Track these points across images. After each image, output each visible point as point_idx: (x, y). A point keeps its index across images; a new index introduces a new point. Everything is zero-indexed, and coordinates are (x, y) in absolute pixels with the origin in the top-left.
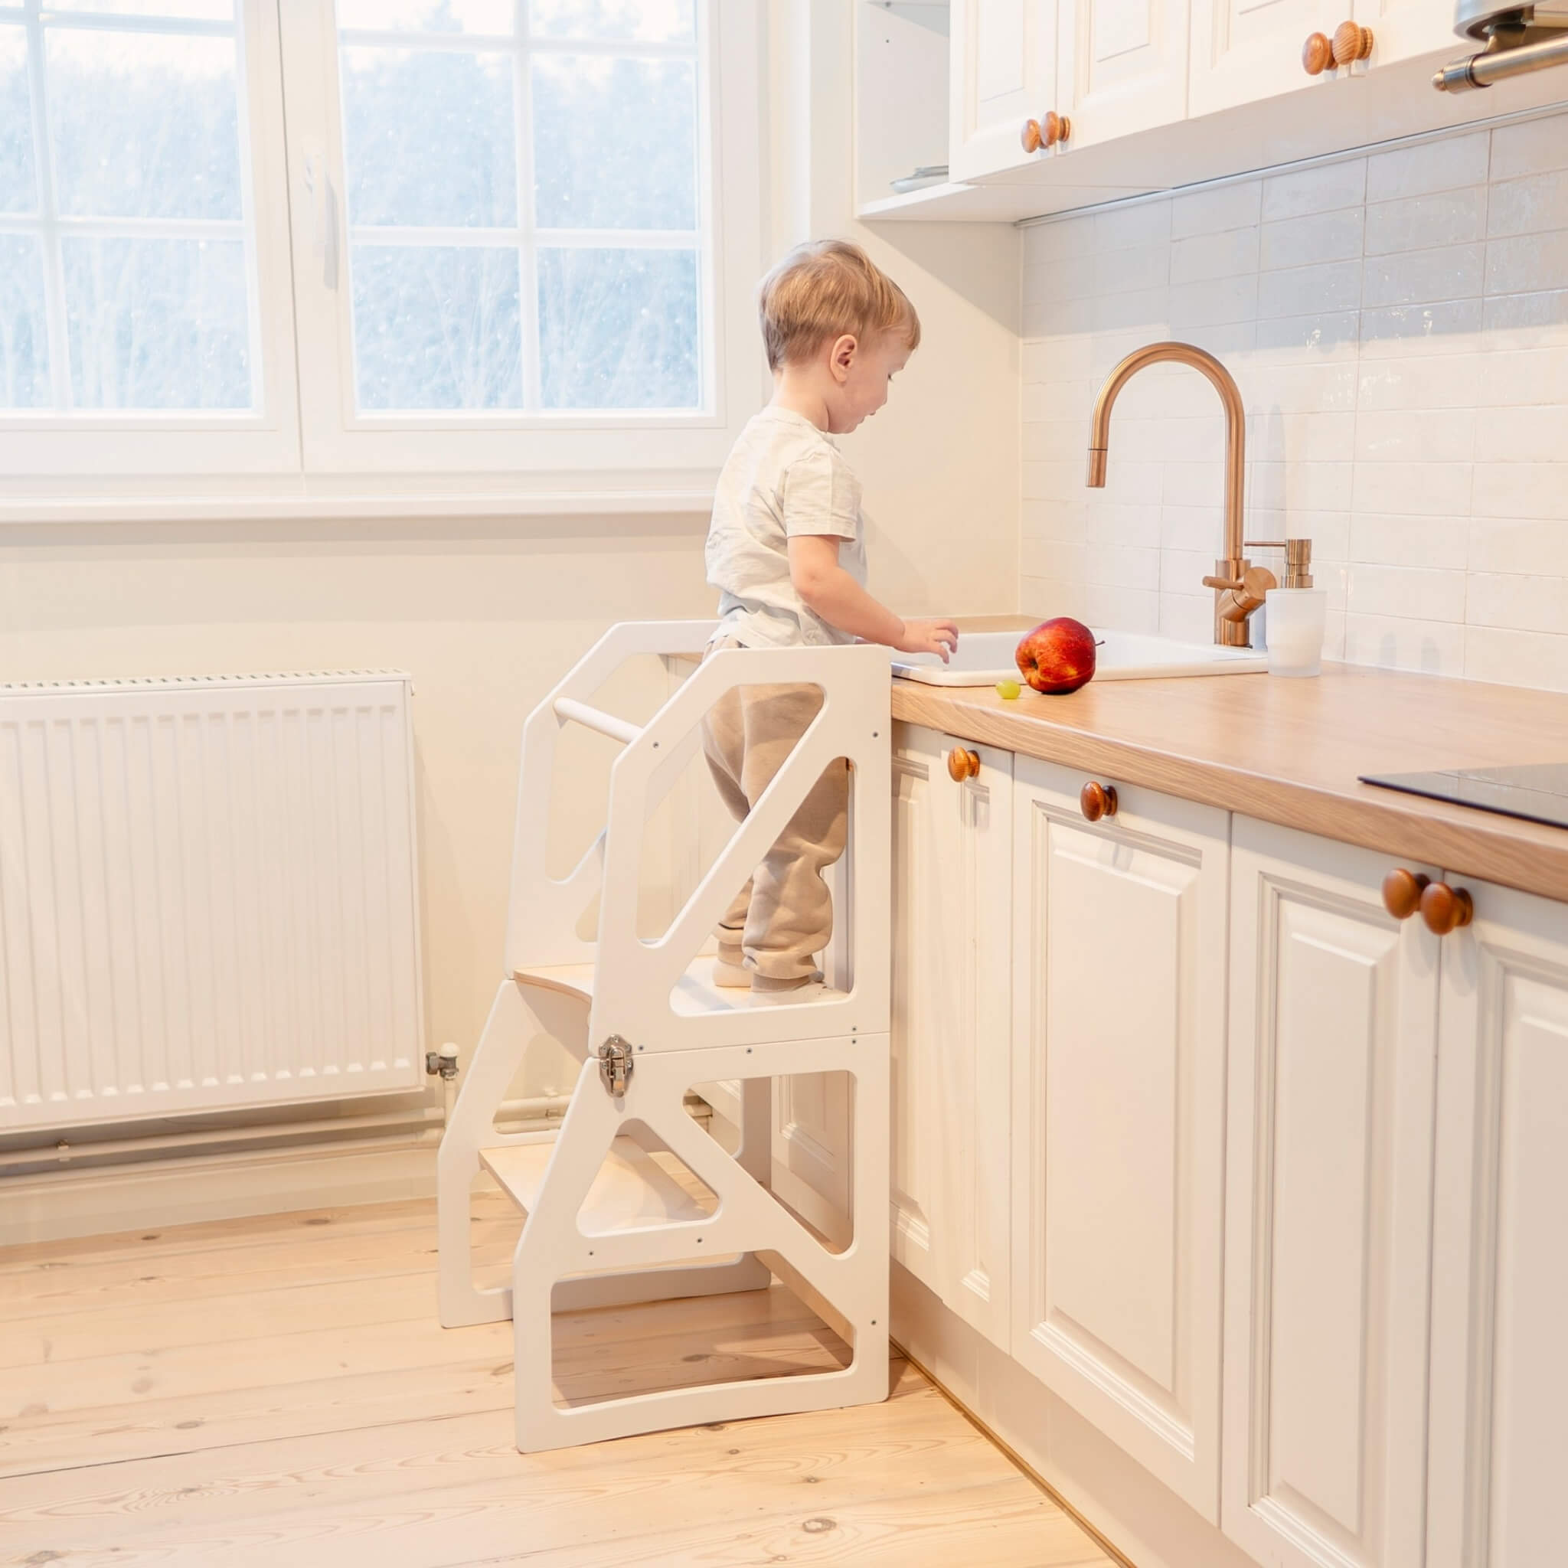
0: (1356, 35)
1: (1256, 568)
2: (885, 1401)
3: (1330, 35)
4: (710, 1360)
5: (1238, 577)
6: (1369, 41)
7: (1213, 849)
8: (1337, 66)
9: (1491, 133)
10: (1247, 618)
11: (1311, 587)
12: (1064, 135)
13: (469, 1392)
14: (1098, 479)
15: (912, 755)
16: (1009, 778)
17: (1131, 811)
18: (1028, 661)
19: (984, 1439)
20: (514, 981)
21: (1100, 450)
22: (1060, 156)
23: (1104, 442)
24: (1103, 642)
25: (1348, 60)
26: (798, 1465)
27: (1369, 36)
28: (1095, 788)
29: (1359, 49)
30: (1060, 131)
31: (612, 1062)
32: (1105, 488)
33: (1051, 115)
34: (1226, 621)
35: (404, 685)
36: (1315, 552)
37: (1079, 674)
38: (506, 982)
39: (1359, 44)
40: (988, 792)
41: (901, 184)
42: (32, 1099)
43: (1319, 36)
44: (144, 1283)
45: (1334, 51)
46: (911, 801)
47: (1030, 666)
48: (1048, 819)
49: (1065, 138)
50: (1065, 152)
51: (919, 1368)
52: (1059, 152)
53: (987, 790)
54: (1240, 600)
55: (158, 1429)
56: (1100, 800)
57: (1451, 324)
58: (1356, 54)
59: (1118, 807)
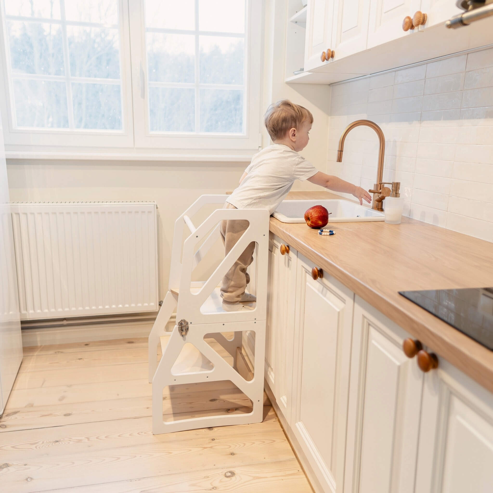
0: (421, 16)
1: (385, 187)
2: (262, 422)
3: (412, 17)
4: (217, 401)
5: (380, 189)
6: (425, 18)
7: (349, 301)
8: (414, 28)
9: (467, 55)
10: (382, 201)
11: (399, 197)
12: (332, 56)
13: (148, 408)
14: (340, 160)
15: (275, 242)
16: (296, 257)
17: (327, 279)
18: (307, 218)
19: (287, 441)
20: (170, 292)
21: (341, 151)
22: (332, 63)
23: (342, 149)
24: (331, 213)
25: (418, 25)
26: (230, 447)
27: (425, 16)
28: (316, 269)
29: (421, 21)
30: (331, 55)
31: (182, 327)
32: (342, 162)
33: (329, 50)
34: (376, 202)
35: (154, 206)
36: (401, 187)
37: (322, 223)
38: (168, 292)
39: (422, 19)
40: (291, 259)
41: (296, 73)
42: (53, 310)
43: (408, 17)
44: (78, 360)
45: (413, 23)
46: (275, 255)
47: (308, 220)
48: (306, 272)
49: (333, 57)
50: (333, 61)
51: (274, 410)
52: (331, 62)
53: (291, 258)
54: (380, 196)
55: (59, 416)
56: (317, 274)
57: (450, 117)
58: (420, 23)
59: (323, 276)
